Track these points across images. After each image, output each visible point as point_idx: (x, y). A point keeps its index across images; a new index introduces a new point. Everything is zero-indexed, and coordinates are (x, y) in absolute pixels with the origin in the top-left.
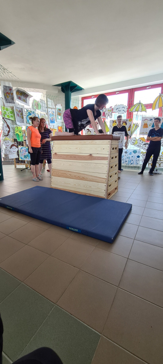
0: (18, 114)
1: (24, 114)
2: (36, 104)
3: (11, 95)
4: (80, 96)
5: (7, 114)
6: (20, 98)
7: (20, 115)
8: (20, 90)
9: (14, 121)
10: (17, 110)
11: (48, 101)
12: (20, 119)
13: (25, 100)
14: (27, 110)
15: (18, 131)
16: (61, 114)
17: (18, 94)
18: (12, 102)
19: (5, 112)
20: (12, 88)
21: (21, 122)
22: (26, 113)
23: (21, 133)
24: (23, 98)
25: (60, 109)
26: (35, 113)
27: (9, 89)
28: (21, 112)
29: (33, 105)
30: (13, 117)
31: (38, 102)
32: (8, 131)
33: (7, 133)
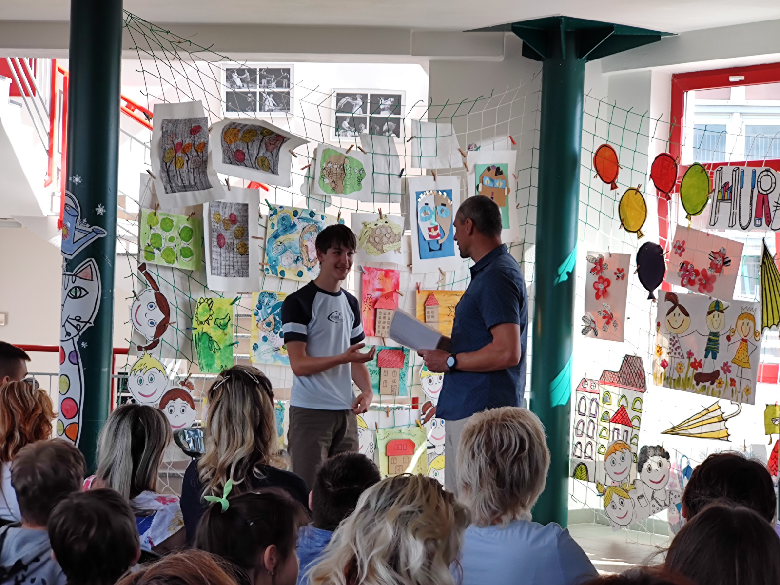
0: (220, 237)
1: (254, 229)
2: (329, 171)
3: (198, 152)
4: (654, 69)
5: (163, 245)
6: (244, 153)
7: (232, 241)
8: (241, 124)
9: (193, 275)
10: (219, 214)
11: (415, 137)
12: (227, 259)
13: (269, 158)
14: (272, 207)
15: (211, 322)
16: (506, 194)
17: (233, 141)
18: (199, 185)
19: (156, 236)
20: (202, 125)
21: (232, 271)
22: (264, 225)
23: (227, 331)
24: (256, 152)
25: (497, 166)
26: (322, 215)
27: (187, 129)
28: (238, 224)
29: (314, 179)
30: (192, 255)
31: (347, 155)
32: (158, 323)
33: (153, 335)
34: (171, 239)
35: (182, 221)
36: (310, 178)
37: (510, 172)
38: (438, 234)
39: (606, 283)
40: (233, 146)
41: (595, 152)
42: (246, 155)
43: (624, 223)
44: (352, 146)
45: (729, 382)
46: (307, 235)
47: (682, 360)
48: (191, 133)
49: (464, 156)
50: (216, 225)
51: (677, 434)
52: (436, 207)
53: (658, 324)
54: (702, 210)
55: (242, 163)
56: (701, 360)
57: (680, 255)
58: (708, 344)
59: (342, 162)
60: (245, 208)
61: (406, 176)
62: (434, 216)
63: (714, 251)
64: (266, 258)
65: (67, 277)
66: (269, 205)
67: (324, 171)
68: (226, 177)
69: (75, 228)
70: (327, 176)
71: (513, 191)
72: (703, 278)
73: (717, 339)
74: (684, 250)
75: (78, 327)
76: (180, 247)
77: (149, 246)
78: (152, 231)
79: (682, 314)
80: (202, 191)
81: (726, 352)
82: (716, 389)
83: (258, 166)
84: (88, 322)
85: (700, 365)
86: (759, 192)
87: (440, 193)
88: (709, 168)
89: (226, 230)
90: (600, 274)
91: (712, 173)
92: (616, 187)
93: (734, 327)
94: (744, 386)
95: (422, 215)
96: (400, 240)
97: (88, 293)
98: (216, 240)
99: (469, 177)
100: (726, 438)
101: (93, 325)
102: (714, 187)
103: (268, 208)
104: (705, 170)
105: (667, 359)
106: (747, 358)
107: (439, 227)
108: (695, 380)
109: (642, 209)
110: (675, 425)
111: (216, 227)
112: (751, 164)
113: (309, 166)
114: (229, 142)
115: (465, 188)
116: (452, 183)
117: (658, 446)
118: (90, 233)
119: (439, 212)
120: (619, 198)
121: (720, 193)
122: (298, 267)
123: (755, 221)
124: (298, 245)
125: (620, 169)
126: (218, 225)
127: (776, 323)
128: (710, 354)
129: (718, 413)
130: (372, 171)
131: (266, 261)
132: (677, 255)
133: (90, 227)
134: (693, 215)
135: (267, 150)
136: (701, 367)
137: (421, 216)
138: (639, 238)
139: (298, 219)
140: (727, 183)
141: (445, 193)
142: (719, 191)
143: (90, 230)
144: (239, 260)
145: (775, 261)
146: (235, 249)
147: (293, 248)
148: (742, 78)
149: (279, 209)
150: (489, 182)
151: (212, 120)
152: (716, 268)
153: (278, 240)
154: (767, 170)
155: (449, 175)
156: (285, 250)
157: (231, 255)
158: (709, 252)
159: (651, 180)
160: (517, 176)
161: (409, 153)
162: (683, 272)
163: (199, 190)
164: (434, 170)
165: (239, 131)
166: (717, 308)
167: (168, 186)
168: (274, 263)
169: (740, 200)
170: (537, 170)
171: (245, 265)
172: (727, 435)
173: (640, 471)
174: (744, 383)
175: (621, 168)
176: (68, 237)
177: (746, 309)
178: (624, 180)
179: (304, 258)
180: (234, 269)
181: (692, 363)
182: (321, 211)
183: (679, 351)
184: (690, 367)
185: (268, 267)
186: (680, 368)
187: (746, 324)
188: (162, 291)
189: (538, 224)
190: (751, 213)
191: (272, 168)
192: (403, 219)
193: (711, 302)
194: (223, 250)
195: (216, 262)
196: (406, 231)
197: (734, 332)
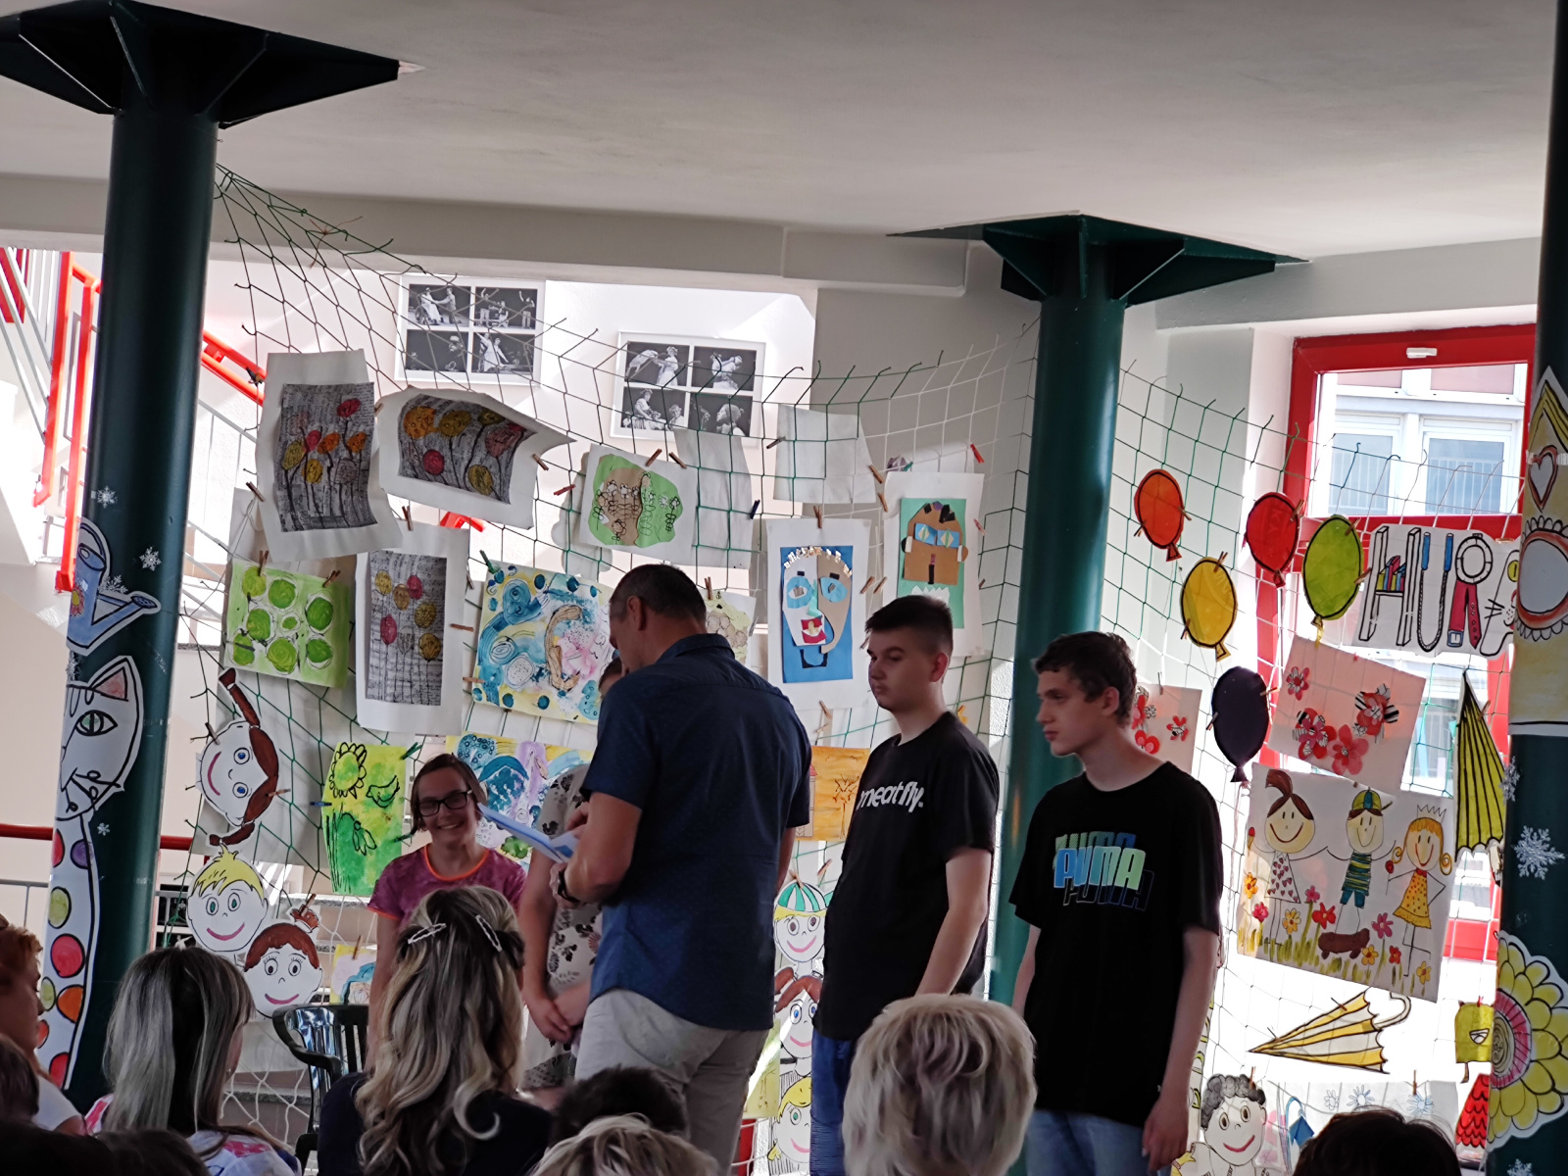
0: (387, 622)
1: (457, 610)
2: (610, 499)
3: (350, 453)
4: (1259, 328)
5: (272, 635)
6: (443, 457)
7: (410, 631)
8: (439, 399)
9: (330, 697)
10: (387, 577)
11: (784, 439)
12: (399, 667)
13: (492, 470)
14: (493, 566)
15: (361, 793)
16: (959, 559)
17: (423, 432)
18: (350, 518)
19: (259, 616)
20: (361, 397)
21: (407, 692)
22: (477, 603)
23: (391, 811)
24: (466, 456)
25: (943, 503)
26: (592, 587)
27: (332, 405)
28: (424, 598)
29: (579, 513)
30: (329, 656)
31: (647, 469)
32: (254, 791)
33: (243, 815)
34: (289, 623)
35: (312, 588)
36: (572, 511)
37: (969, 517)
38: (821, 634)
39: (1151, 746)
40: (421, 442)
41: (1138, 484)
42: (448, 460)
43: (1190, 628)
44: (659, 452)
45: (1388, 954)
46: (562, 625)
47: (1297, 906)
48: (339, 414)
49: (880, 481)
50: (381, 598)
51: (1282, 1055)
52: (819, 580)
53: (1251, 832)
54: (1344, 608)
55: (439, 478)
56: (1333, 908)
57: (1299, 697)
58: (1347, 876)
59: (637, 484)
60: (439, 566)
61: (763, 517)
62: (814, 598)
63: (1367, 692)
64: (478, 668)
65: (76, 691)
66: (488, 563)
67: (601, 500)
68: (405, 503)
69: (98, 593)
70: (605, 509)
71: (973, 556)
72: (1342, 744)
73: (1367, 867)
74: (1306, 687)
75: (94, 793)
76: (306, 640)
77: (243, 634)
78: (252, 606)
79: (1298, 814)
80: (355, 530)
81: (1385, 894)
82: (1362, 968)
83: (469, 485)
84: (114, 783)
85: (1332, 918)
86: (1458, 578)
87: (829, 552)
88: (1361, 527)
89: (401, 609)
90: (1140, 728)
91: (1367, 537)
92: (1178, 556)
93: (1400, 844)
94: (1416, 963)
95: (792, 594)
96: (745, 643)
97: (115, 725)
98: (378, 628)
99: (886, 522)
100: (1378, 1067)
101: (122, 789)
102: (1369, 566)
103: (486, 568)
104: (1353, 530)
105: (1267, 904)
106: (1424, 908)
107: (823, 620)
108: (1321, 948)
109: (1227, 600)
110: (1278, 1036)
111: (380, 603)
112: (1444, 522)
113: (572, 487)
114: (413, 434)
115: (879, 545)
116: (853, 533)
117: (1243, 1076)
118: (127, 604)
119: (825, 590)
120: (1182, 578)
121: (1381, 577)
122: (541, 688)
123: (1449, 637)
124: (541, 645)
125: (1185, 519)
126: (385, 599)
127: (1484, 841)
128: (1353, 895)
129: (1364, 1015)
130: (695, 504)
131: (476, 674)
132: (1293, 696)
133: (127, 593)
134: (1328, 617)
135: (488, 452)
136: (1333, 922)
137: (788, 597)
138: (1218, 658)
139: (545, 592)
140: (1396, 559)
141: (837, 553)
142: (1379, 573)
143: (128, 598)
144: (423, 669)
145: (1486, 718)
146: (416, 648)
147: (532, 650)
148: (1433, 352)
149: (507, 572)
150: (927, 534)
151: (383, 390)
152: (1370, 725)
153: (502, 633)
154: (1475, 537)
155: (848, 517)
156: (516, 655)
157: (408, 660)
158: (1357, 693)
159: (1247, 544)
160: (982, 524)
161: (771, 470)
162: (1302, 731)
163: (349, 526)
164: (821, 505)
165: (435, 412)
166: (1368, 806)
167: (288, 518)
168: (492, 678)
169: (1421, 593)
170: (1024, 515)
171: (434, 681)
172: (1380, 1060)
173: (1205, 1126)
174: (1418, 958)
175: (1189, 519)
176: (83, 611)
177: (1425, 810)
178: (1193, 541)
179: (553, 671)
180: (411, 687)
181: (1316, 912)
182: (590, 579)
183: (1290, 887)
184: (1312, 921)
185: (480, 686)
186: (1291, 922)
187: (1424, 840)
188: (265, 726)
189: (1020, 624)
190: (1441, 621)
191: (497, 488)
192: (753, 600)
193: (1356, 792)
194: (391, 649)
195: (377, 671)
196: (757, 626)
197: (1401, 855)
